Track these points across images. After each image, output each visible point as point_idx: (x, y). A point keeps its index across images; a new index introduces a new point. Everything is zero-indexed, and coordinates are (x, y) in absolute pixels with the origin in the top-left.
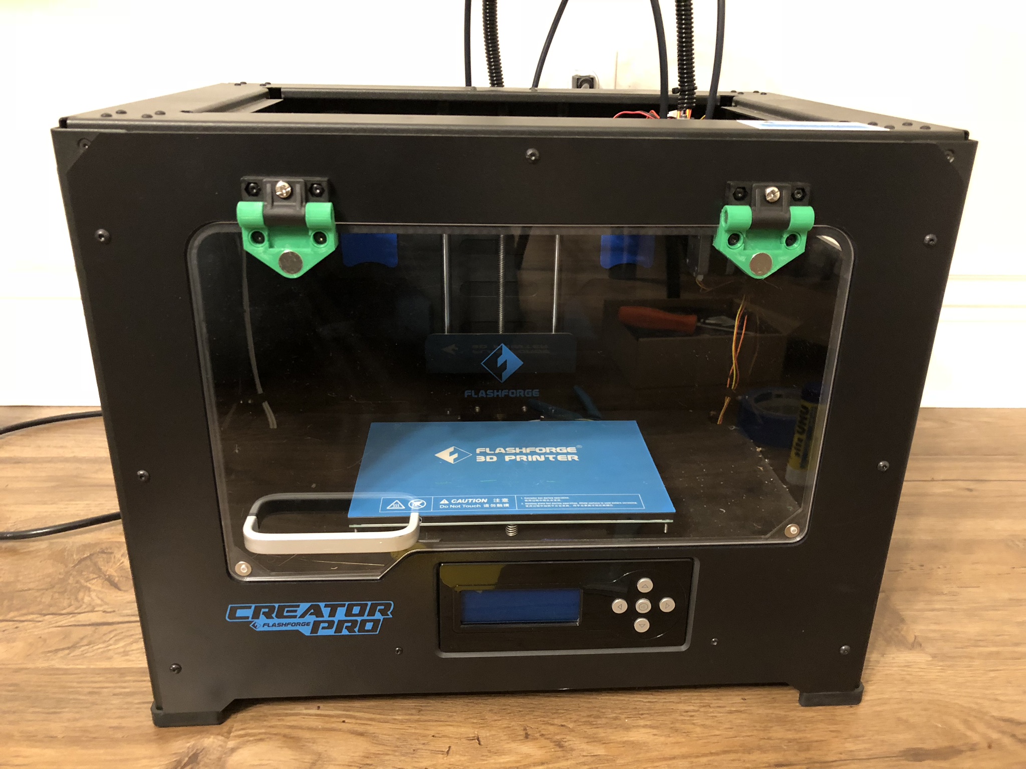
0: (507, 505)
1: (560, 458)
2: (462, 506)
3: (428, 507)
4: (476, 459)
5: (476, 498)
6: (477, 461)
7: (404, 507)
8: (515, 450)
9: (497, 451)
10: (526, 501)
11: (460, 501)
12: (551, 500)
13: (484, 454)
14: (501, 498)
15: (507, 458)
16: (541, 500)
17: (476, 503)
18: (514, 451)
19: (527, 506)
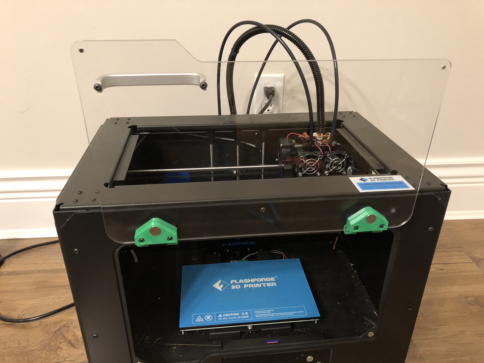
0: (248, 317)
1: (268, 285)
2: (228, 318)
3: (213, 320)
4: (231, 288)
5: (234, 313)
6: (232, 288)
7: (203, 320)
8: (248, 280)
9: (240, 282)
10: (256, 313)
11: (227, 315)
12: (267, 312)
13: (234, 284)
14: (245, 312)
15: (245, 286)
16: (262, 313)
17: (234, 316)
18: (247, 282)
19: (256, 317)
